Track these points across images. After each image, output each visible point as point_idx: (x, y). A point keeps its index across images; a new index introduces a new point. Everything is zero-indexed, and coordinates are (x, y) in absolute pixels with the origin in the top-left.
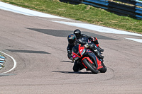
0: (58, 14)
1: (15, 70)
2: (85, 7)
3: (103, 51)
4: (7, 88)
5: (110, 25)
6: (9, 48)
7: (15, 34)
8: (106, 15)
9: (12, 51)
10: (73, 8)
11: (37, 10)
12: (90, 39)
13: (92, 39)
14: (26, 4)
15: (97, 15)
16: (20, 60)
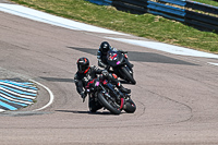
0: (114, 28)
1: (51, 106)
2: (153, 19)
4: (39, 131)
5: (188, 44)
7: (53, 55)
8: (182, 30)
10: (135, 20)
11: (84, 21)
15: (169, 30)
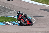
6: (33, 16)
9: (34, 16)
14: (38, 1)
16: (37, 19)
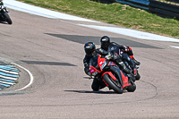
0: (86, 16)
1: (31, 86)
2: (120, 7)
3: (138, 64)
4: (22, 109)
7: (32, 40)
8: (147, 17)
10: (104, 8)
11: (59, 10)
12: (122, 48)
13: (124, 49)
14: (46, 3)
15: (135, 17)
